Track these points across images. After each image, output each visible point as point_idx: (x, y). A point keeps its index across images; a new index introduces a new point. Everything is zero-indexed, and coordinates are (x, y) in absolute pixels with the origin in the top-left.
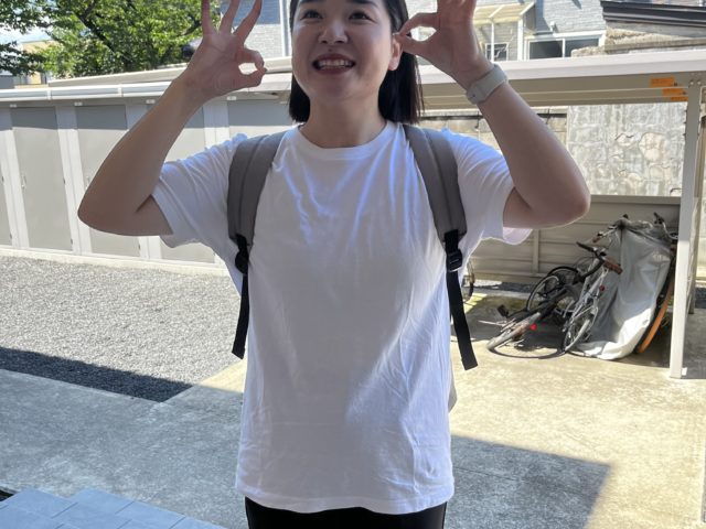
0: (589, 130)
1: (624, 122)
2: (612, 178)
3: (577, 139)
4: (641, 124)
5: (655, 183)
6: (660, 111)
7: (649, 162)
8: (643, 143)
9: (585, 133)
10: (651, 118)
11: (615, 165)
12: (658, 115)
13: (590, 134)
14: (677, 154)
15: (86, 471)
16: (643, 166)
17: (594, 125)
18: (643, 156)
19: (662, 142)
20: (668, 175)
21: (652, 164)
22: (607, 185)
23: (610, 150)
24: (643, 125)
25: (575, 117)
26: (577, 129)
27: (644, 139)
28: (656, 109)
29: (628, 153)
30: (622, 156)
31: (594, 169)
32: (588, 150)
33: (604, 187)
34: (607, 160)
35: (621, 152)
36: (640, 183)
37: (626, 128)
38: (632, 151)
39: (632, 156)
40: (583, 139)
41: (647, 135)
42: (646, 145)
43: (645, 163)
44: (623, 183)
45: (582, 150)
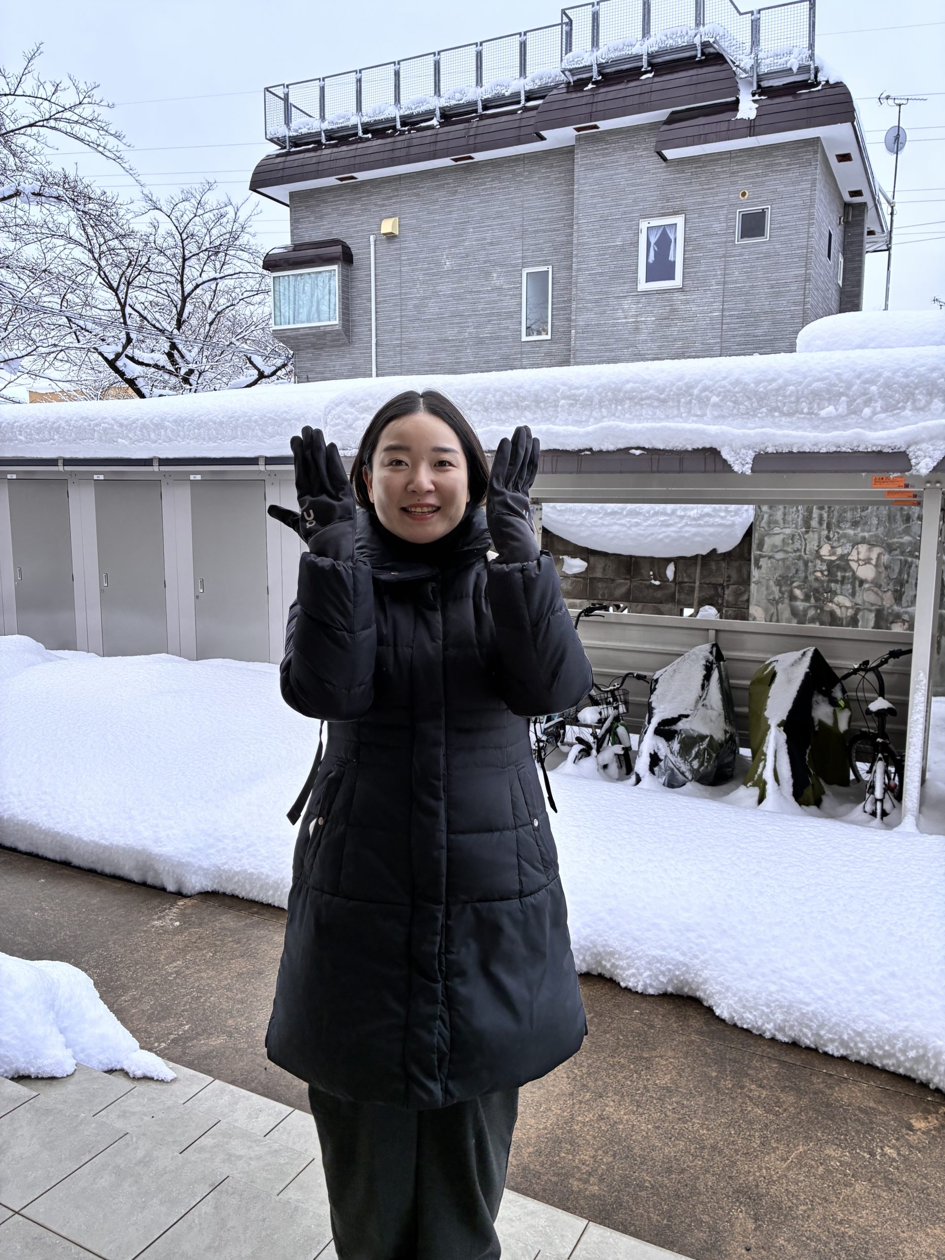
0: (782, 536)
1: (829, 528)
2: (813, 601)
3: (766, 547)
4: (851, 532)
5: (871, 611)
6: (877, 516)
7: (862, 582)
8: (854, 556)
9: (777, 540)
10: (866, 523)
11: (816, 585)
12: (875, 521)
13: (783, 540)
14: (900, 573)
16: (854, 588)
17: (788, 531)
18: (854, 573)
19: (879, 555)
20: (888, 599)
21: (866, 586)
22: (805, 611)
23: (810, 564)
24: (855, 535)
25: (763, 518)
26: (766, 535)
27: (854, 552)
28: (871, 513)
29: (835, 569)
30: (826, 573)
31: (787, 588)
32: (780, 563)
33: (801, 613)
34: (806, 577)
35: (824, 568)
36: (850, 610)
37: (831, 536)
38: (838, 567)
39: (839, 574)
40: (774, 546)
41: (860, 546)
42: (859, 560)
43: (857, 583)
44: (827, 609)
45: (772, 563)
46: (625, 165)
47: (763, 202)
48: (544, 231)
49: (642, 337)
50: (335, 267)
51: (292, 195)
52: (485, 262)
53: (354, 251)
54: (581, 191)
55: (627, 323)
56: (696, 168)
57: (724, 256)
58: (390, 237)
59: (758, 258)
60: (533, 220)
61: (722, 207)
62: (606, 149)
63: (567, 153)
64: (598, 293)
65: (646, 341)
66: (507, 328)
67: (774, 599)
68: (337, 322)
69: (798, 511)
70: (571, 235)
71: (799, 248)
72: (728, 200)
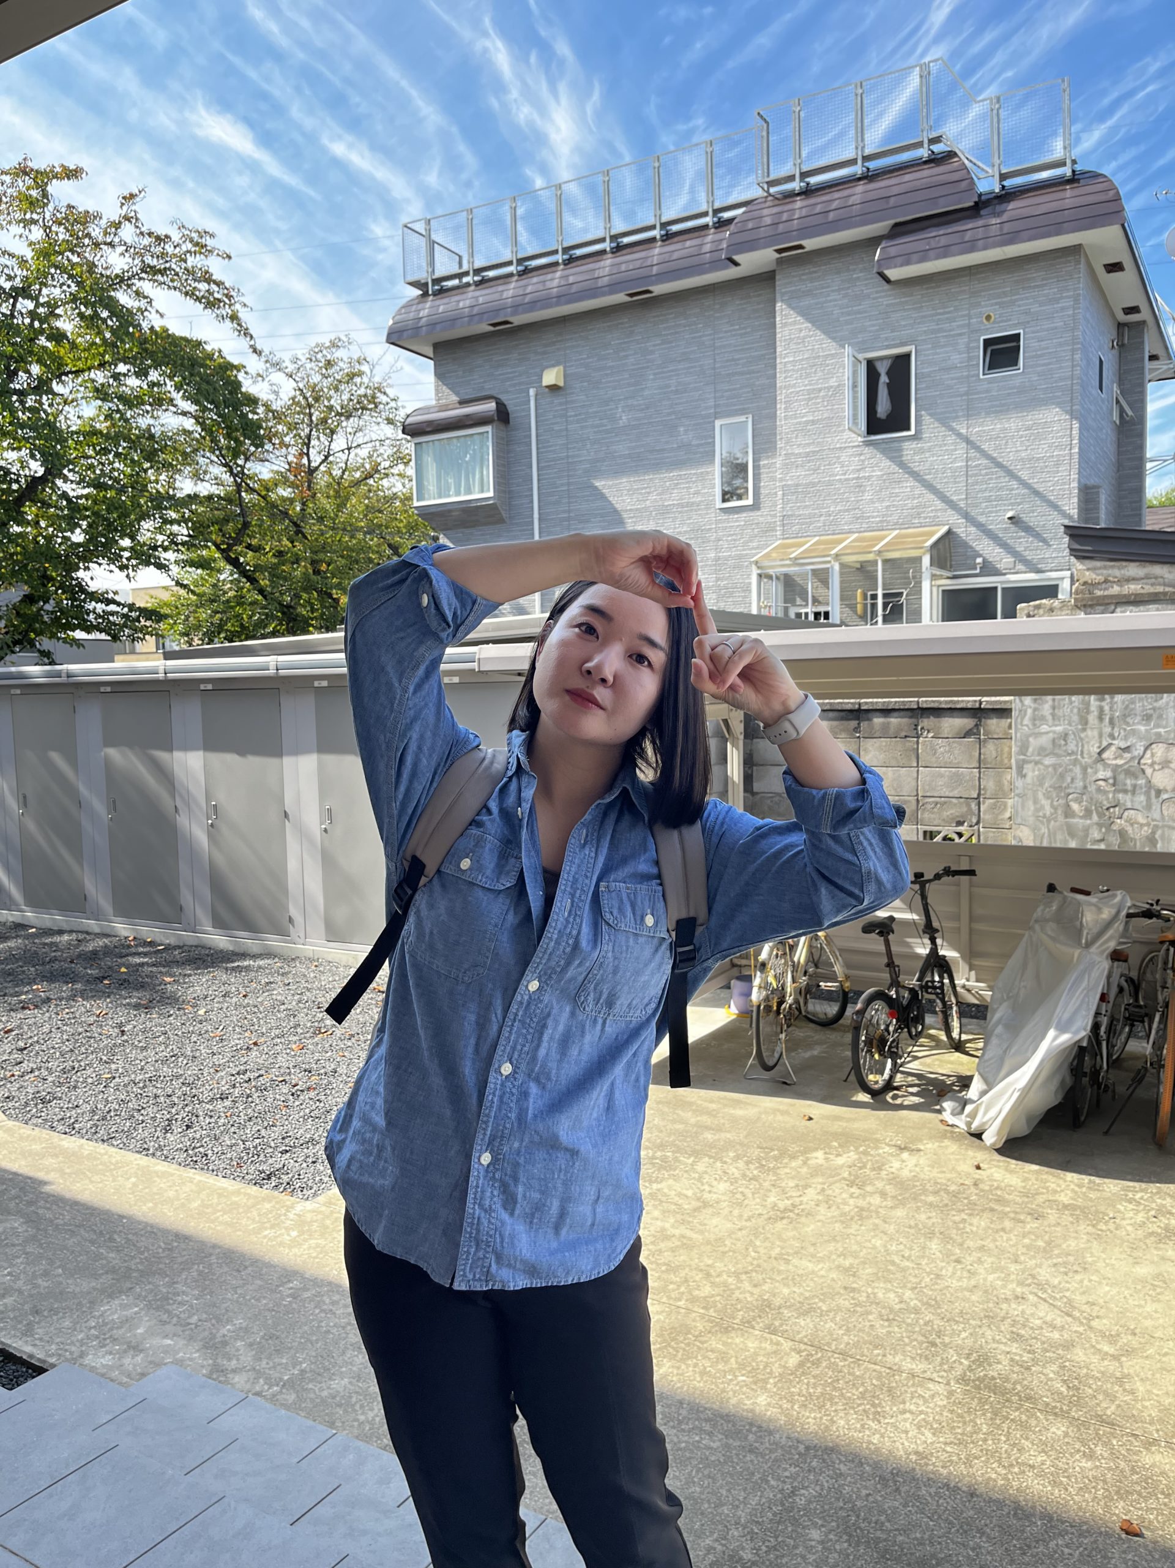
0: (1051, 735)
1: (1112, 722)
2: (1095, 818)
3: (1030, 750)
4: (1142, 728)
7: (1159, 792)
8: (1147, 760)
9: (1044, 741)
10: (1160, 717)
11: (1101, 797)
13: (1054, 740)
15: (169, 1328)
16: (1149, 799)
17: (1059, 729)
18: (1148, 780)
21: (1165, 796)
22: (1086, 830)
23: (1089, 770)
24: (1146, 730)
25: (1025, 714)
26: (1030, 735)
27: (1149, 753)
28: (1167, 703)
29: (1122, 776)
30: (1111, 781)
31: (1062, 802)
32: (1050, 769)
33: (1081, 834)
34: (1085, 787)
35: (1109, 774)
36: (1146, 828)
37: (1116, 735)
38: (1129, 773)
39: (1128, 782)
40: (1042, 751)
41: (1154, 746)
42: (1153, 763)
43: (1153, 793)
44: (1115, 827)
45: (1039, 770)
46: (839, 290)
47: (1015, 326)
48: (742, 373)
49: (867, 496)
50: (488, 428)
51: (436, 346)
52: (669, 414)
53: (510, 408)
54: (785, 325)
55: (846, 480)
56: (927, 289)
57: (967, 394)
58: (554, 388)
59: (1009, 394)
60: (727, 361)
61: (960, 334)
62: (815, 272)
63: (766, 279)
64: (809, 445)
65: (872, 501)
66: (697, 493)
67: (1044, 816)
68: (491, 494)
69: (1071, 702)
70: (775, 377)
71: (1061, 379)
72: (969, 325)
